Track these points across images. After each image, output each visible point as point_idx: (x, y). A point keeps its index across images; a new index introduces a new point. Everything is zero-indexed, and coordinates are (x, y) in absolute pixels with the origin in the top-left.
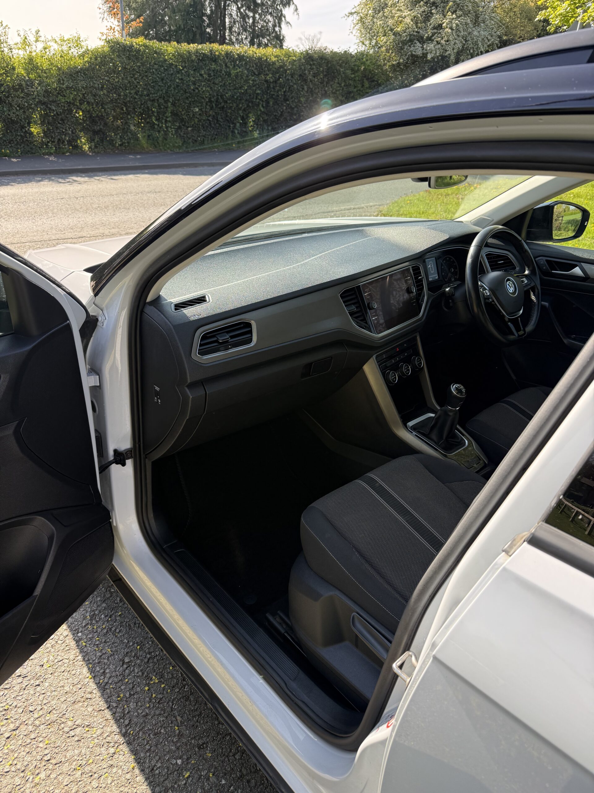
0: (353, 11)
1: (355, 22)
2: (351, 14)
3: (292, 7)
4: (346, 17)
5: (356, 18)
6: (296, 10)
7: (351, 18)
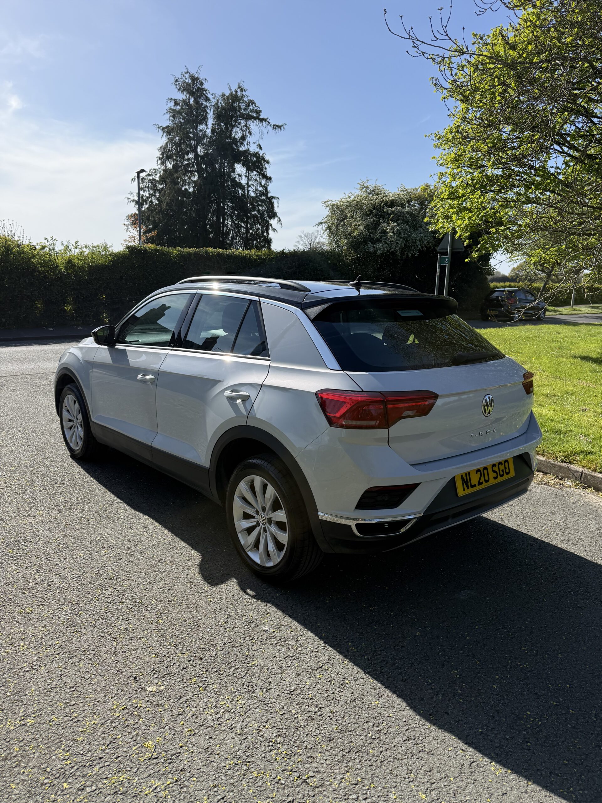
1: (324, 229)
2: (321, 223)
5: (325, 226)
6: (280, 221)
7: (320, 226)
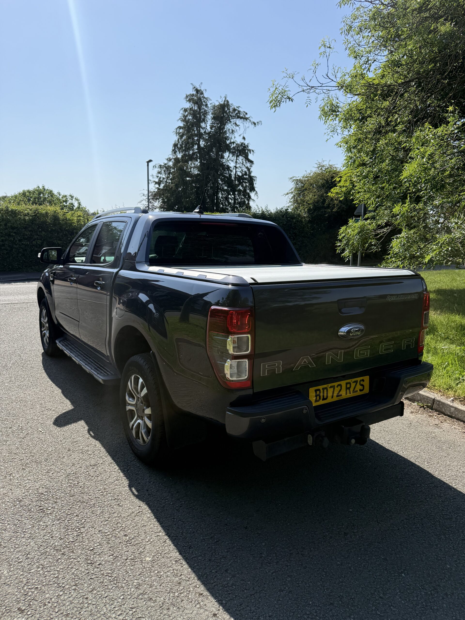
0: (289, 192)
1: (290, 197)
2: (288, 194)
3: (255, 192)
4: (284, 195)
5: (291, 196)
6: (257, 193)
7: (288, 196)
